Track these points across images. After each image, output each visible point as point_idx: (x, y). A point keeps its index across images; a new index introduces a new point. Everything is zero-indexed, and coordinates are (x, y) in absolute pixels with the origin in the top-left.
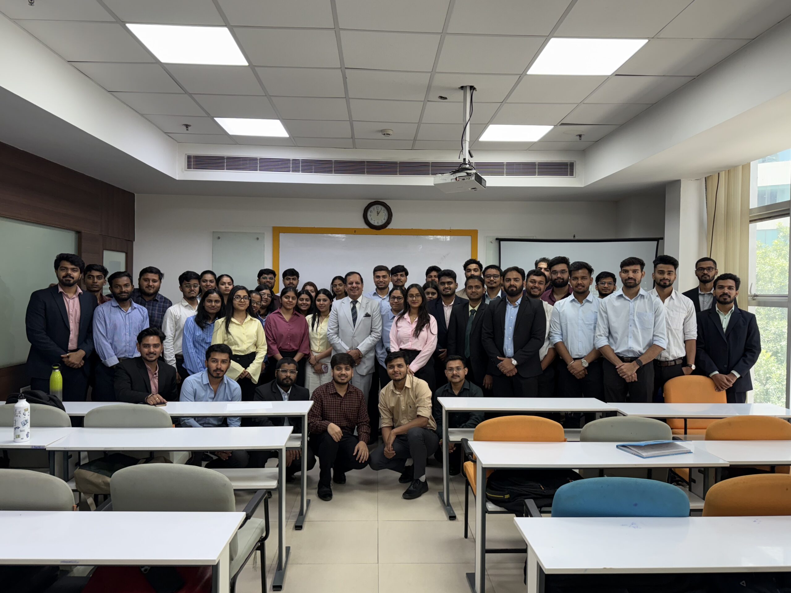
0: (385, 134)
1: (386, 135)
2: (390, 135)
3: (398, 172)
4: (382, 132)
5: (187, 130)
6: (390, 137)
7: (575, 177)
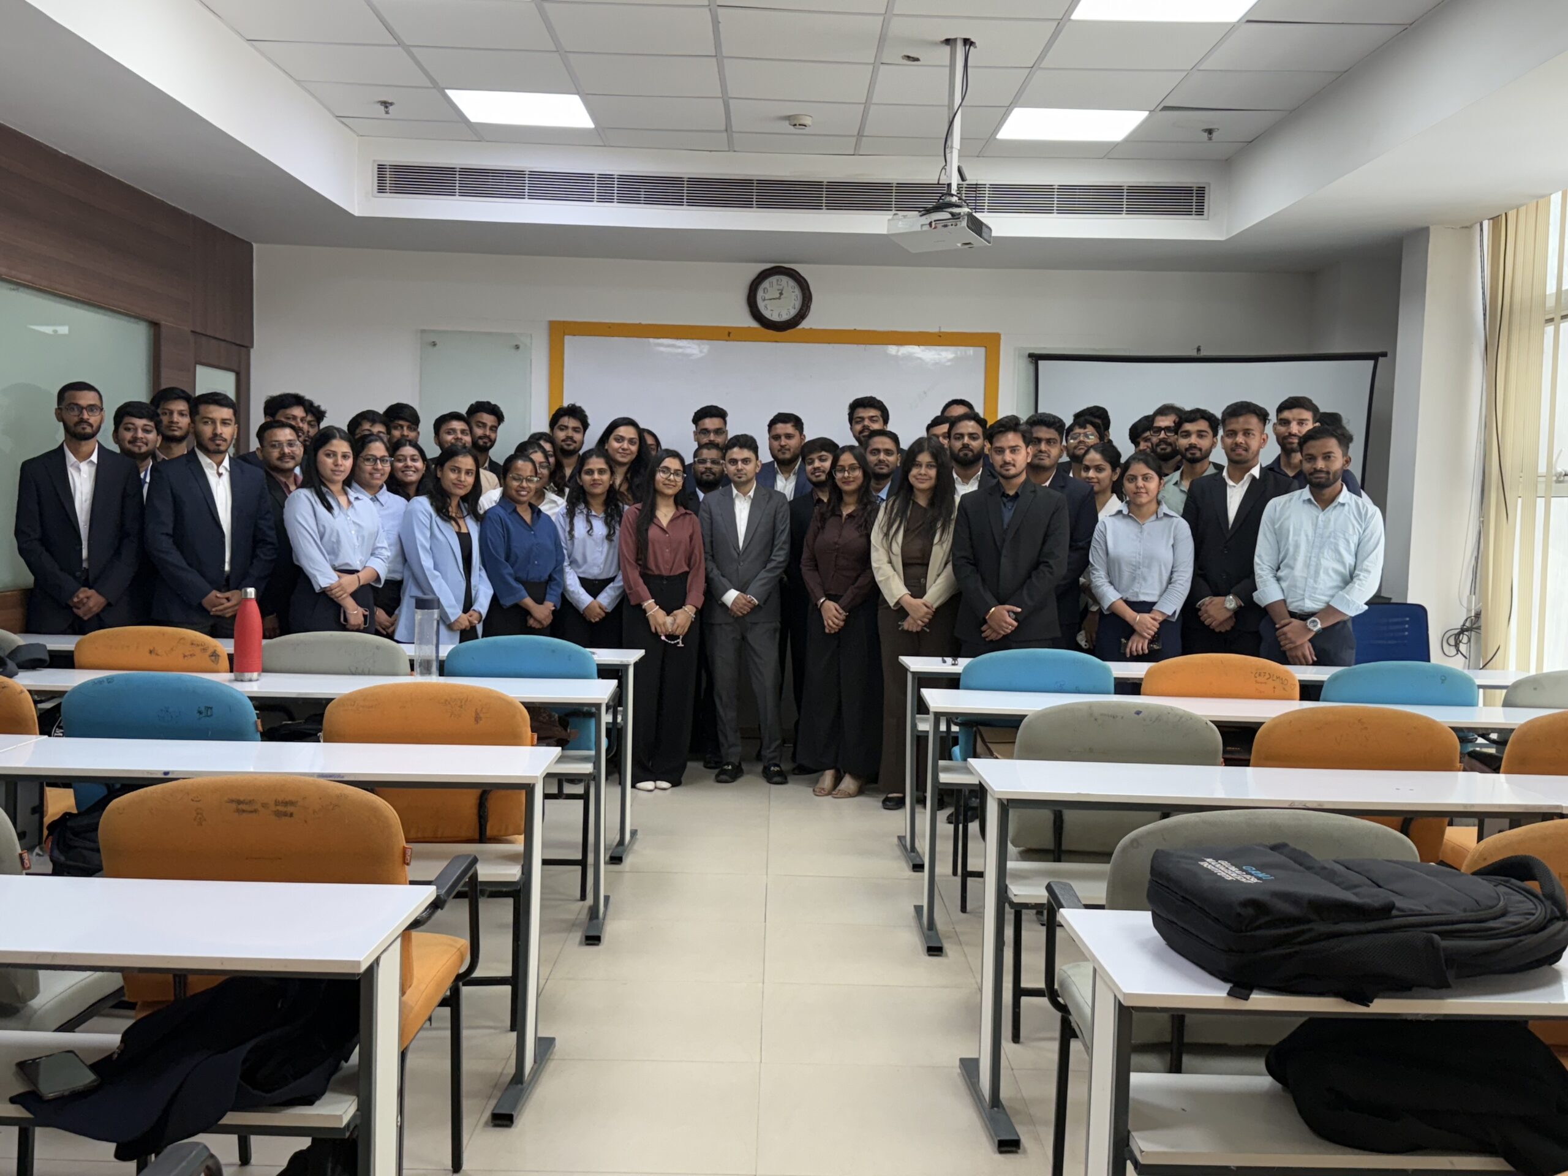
0: (795, 125)
1: (798, 126)
2: (805, 126)
3: (824, 204)
4: (789, 120)
5: (387, 113)
6: (806, 131)
7: (1208, 219)
